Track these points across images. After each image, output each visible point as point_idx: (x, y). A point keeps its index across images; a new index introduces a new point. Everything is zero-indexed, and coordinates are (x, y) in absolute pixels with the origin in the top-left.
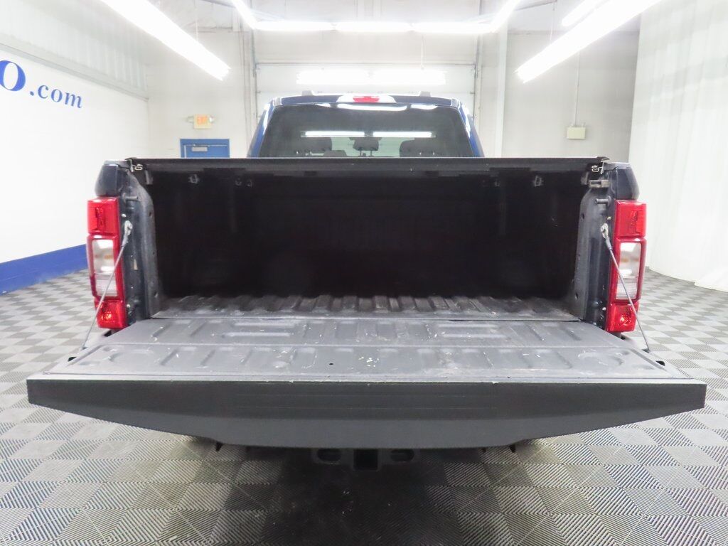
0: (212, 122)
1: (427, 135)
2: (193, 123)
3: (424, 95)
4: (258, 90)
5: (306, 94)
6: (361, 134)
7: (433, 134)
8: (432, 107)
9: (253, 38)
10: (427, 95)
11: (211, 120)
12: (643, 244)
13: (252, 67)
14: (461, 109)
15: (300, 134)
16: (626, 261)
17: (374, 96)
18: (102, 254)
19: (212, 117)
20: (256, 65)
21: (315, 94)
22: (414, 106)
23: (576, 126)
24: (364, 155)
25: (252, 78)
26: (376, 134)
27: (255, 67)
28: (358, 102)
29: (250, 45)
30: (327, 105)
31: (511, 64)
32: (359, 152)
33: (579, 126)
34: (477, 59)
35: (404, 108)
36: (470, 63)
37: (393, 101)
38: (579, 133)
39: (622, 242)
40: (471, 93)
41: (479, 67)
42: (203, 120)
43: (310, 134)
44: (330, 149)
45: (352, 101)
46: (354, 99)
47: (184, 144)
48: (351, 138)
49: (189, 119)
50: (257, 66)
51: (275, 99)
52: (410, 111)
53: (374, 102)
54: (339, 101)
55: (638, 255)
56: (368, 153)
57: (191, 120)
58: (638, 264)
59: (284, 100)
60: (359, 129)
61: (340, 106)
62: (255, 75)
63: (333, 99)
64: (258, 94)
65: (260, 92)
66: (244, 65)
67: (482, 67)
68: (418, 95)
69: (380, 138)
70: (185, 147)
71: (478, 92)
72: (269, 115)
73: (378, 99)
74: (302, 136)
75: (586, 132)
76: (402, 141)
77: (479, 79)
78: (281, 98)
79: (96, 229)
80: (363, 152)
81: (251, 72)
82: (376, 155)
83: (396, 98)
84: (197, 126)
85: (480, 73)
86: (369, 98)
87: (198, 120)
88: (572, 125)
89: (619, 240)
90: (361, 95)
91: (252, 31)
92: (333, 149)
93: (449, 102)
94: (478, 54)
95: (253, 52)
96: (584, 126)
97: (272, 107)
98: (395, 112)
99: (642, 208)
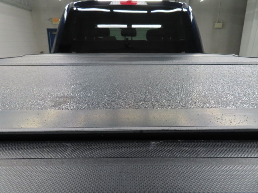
2: (52, 21)
6: (125, 26)
14: (188, 9)
23: (218, 22)
24: (128, 39)
32: (124, 37)
33: (220, 22)
37: (146, 4)
42: (56, 20)
43: (99, 26)
46: (120, 3)
49: (50, 19)
51: (71, 3)
56: (130, 38)
57: (51, 20)
70: (49, 32)
73: (136, 3)
74: (96, 27)
75: (223, 25)
78: (74, 3)
80: (127, 37)
82: (134, 39)
83: (147, 2)
84: (54, 23)
87: (54, 20)
88: (217, 21)
93: (181, 5)
96: (222, 22)
97: (68, 8)
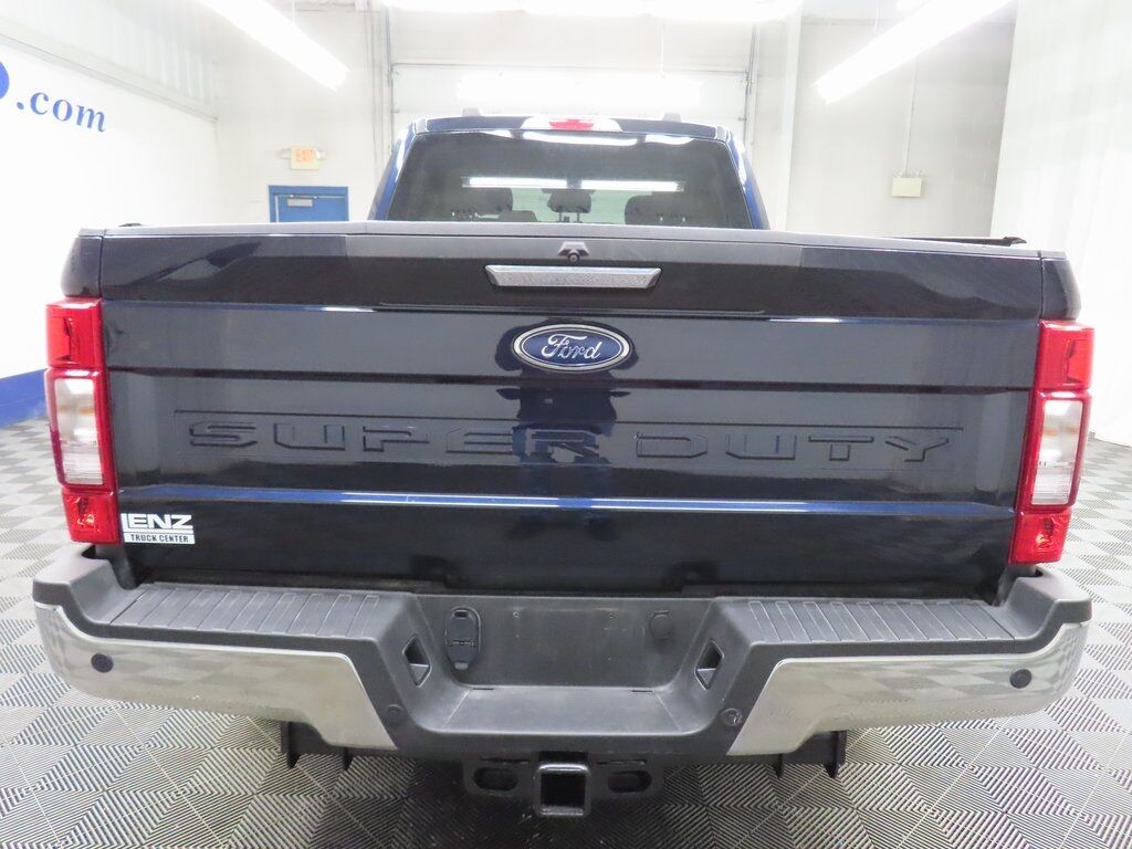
0: (321, 159)
1: (670, 187)
2: (290, 159)
3: (668, 119)
4: (396, 107)
5: (468, 114)
6: (561, 184)
7: (679, 186)
8: (685, 140)
9: (387, 23)
10: (673, 120)
11: (318, 155)
12: (1085, 402)
13: (385, 71)
14: (732, 143)
15: (461, 182)
16: (1051, 433)
17: (584, 118)
18: (73, 406)
19: (320, 151)
20: (392, 66)
21: (484, 113)
22: (651, 138)
23: (906, 175)
24: (567, 219)
25: (386, 89)
26: (586, 185)
27: (391, 71)
28: (558, 129)
29: (383, 35)
30: (505, 133)
31: (805, 72)
33: (913, 176)
34: (751, 63)
35: (632, 142)
36: (739, 69)
37: (617, 128)
38: (911, 187)
39: (1047, 399)
40: (740, 119)
41: (754, 77)
42: (305, 154)
43: (477, 182)
44: (510, 207)
45: (549, 127)
46: (551, 123)
47: (275, 194)
48: (545, 191)
49: (284, 153)
50: (396, 69)
51: (417, 121)
52: (642, 146)
53: (584, 130)
54: (524, 126)
55: (1077, 424)
56: (573, 217)
57: (287, 155)
58: (1076, 439)
59: (433, 124)
60: (559, 175)
61: (527, 136)
62: (391, 83)
63: (514, 123)
64: (396, 115)
65: (398, 112)
66: (374, 66)
67: (758, 76)
68: (660, 119)
69: (593, 191)
70: (276, 198)
71: (751, 118)
72: (406, 148)
73: (591, 125)
74: (464, 186)
75: (924, 185)
76: (630, 197)
77: (753, 97)
78: (427, 120)
79: (67, 358)
80: (565, 214)
81: (385, 78)
82: (585, 220)
83: (621, 123)
84: (295, 165)
85: (754, 86)
86: (575, 122)
87: (298, 155)
88: (901, 174)
89: (1043, 395)
90: (562, 118)
91: (387, 12)
92: (514, 209)
93: (711, 131)
94: (752, 55)
95: (388, 44)
96: (920, 176)
97: (411, 134)
98: (621, 148)
99: (1085, 337)
